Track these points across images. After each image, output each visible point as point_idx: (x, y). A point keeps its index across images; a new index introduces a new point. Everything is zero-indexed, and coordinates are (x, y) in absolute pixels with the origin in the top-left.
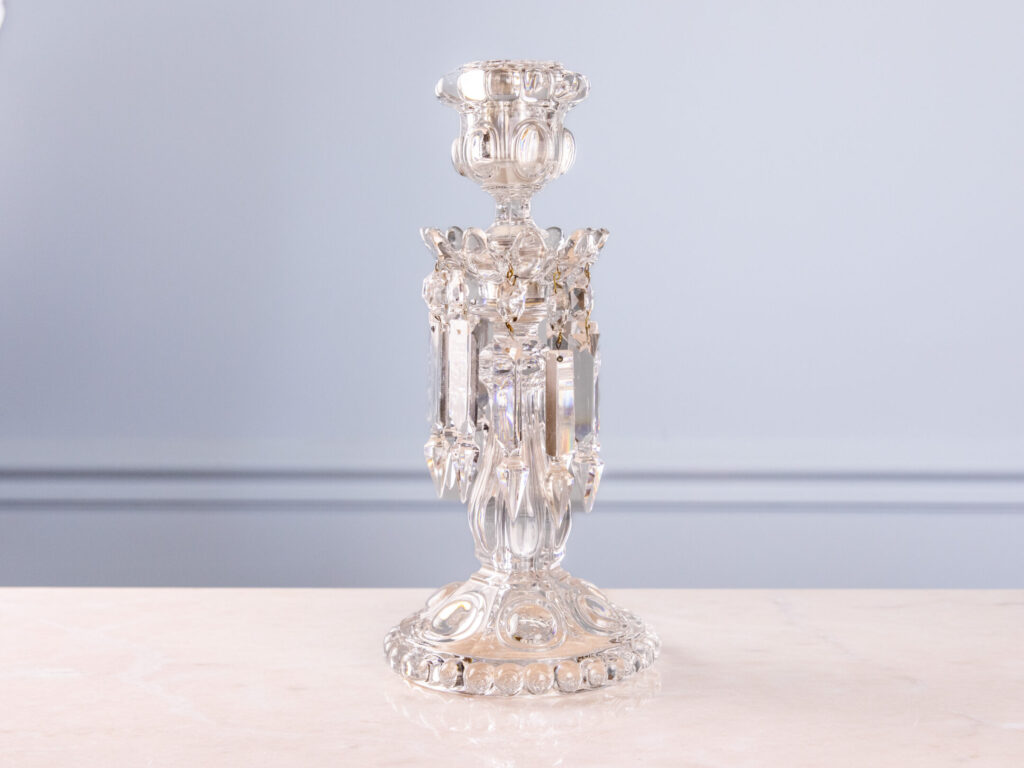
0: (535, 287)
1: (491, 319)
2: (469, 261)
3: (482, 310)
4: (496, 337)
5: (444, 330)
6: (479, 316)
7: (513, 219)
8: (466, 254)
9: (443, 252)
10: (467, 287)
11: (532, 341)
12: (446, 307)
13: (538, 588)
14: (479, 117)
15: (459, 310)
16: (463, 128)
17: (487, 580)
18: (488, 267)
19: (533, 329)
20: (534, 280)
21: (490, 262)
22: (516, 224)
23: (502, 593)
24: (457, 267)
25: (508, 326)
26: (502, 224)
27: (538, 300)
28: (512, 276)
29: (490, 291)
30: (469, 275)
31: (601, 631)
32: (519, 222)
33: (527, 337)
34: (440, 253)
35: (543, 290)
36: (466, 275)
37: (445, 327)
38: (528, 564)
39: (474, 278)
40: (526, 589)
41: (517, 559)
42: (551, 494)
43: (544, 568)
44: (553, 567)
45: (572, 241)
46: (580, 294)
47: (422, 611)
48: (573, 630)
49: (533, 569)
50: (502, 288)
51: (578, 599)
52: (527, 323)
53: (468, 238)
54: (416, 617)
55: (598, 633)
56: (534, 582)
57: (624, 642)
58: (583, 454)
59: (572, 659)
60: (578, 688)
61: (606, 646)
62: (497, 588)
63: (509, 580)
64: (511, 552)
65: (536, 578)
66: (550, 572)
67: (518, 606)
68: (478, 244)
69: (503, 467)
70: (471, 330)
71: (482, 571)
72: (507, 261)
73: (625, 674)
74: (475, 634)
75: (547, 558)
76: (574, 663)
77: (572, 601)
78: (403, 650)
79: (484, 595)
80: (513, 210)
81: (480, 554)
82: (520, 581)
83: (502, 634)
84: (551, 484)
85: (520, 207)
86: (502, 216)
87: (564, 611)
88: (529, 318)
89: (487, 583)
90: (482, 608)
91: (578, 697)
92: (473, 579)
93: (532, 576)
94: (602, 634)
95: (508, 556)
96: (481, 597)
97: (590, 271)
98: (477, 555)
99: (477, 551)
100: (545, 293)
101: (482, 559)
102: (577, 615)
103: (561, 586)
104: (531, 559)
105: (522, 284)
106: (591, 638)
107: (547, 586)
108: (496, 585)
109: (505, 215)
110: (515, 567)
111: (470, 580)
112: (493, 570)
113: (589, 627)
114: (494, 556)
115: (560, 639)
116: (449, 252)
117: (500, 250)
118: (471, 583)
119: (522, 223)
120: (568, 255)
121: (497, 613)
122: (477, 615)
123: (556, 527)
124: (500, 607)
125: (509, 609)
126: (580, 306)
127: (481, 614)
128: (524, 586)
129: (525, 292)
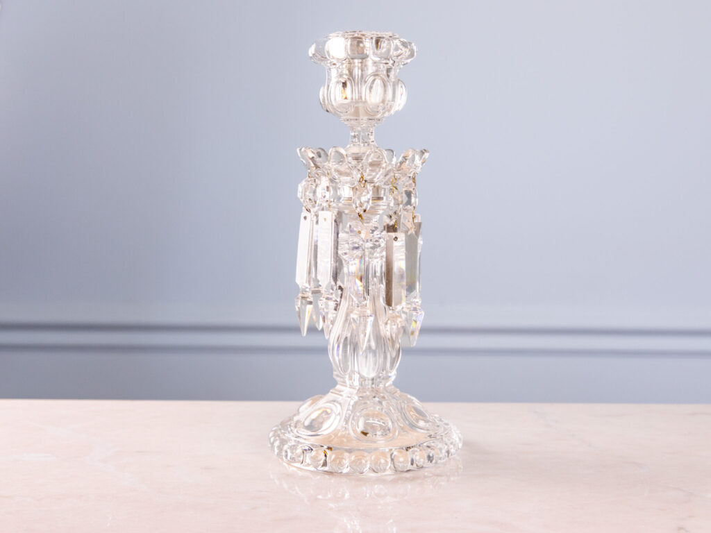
1: (347, 212)
2: (333, 170)
3: (340, 205)
6: (338, 209)
7: (362, 142)
8: (332, 165)
10: (331, 189)
11: (374, 227)
12: (316, 202)
13: (377, 399)
14: (340, 71)
15: (325, 205)
16: (329, 79)
17: (341, 393)
18: (348, 175)
19: (375, 219)
20: (377, 185)
21: (348, 171)
22: (364, 146)
23: (352, 403)
24: (324, 175)
25: (360, 216)
26: (354, 145)
27: (379, 198)
28: (363, 181)
29: (346, 192)
30: (332, 180)
32: (366, 144)
33: (371, 224)
34: (312, 165)
35: (383, 192)
38: (370, 382)
39: (337, 182)
40: (368, 400)
41: (362, 378)
42: (388, 334)
43: (381, 386)
44: (387, 385)
45: (404, 157)
46: (409, 194)
47: (295, 415)
48: (402, 428)
49: (374, 386)
50: (357, 189)
51: (406, 407)
52: (372, 214)
53: (333, 154)
54: (291, 419)
55: (419, 430)
56: (374, 395)
57: (438, 437)
58: (409, 306)
59: (402, 449)
60: (408, 469)
61: (425, 440)
62: (349, 399)
63: (357, 393)
64: (359, 373)
65: (376, 393)
66: (385, 388)
67: (364, 412)
68: (340, 158)
69: (356, 314)
70: (334, 218)
71: (338, 387)
72: (359, 170)
73: (440, 459)
74: (335, 430)
75: (383, 379)
76: (404, 451)
77: (401, 408)
78: (283, 442)
79: (340, 404)
80: (363, 136)
81: (337, 376)
82: (365, 394)
83: (353, 431)
84: (388, 326)
85: (367, 134)
86: (354, 140)
87: (396, 415)
88: (374, 211)
89: (341, 395)
90: (339, 414)
91: (408, 475)
92: (332, 392)
93: (372, 391)
94: (422, 431)
95: (356, 376)
96: (338, 406)
97: (416, 178)
98: (335, 377)
99: (335, 373)
100: (384, 194)
101: (338, 379)
102: (405, 418)
103: (394, 398)
104: (373, 379)
105: (369, 187)
106: (415, 434)
107: (383, 397)
108: (349, 397)
109: (357, 139)
110: (361, 384)
111: (330, 393)
112: (346, 386)
113: (413, 426)
114: (347, 377)
115: (394, 434)
116: (319, 164)
117: (354, 162)
118: (330, 396)
119: (368, 145)
120: (402, 167)
121: (349, 417)
122: (335, 418)
123: (391, 357)
124: (352, 412)
125: (358, 414)
126: (409, 203)
127: (338, 417)
128: (367, 398)
129: (371, 193)
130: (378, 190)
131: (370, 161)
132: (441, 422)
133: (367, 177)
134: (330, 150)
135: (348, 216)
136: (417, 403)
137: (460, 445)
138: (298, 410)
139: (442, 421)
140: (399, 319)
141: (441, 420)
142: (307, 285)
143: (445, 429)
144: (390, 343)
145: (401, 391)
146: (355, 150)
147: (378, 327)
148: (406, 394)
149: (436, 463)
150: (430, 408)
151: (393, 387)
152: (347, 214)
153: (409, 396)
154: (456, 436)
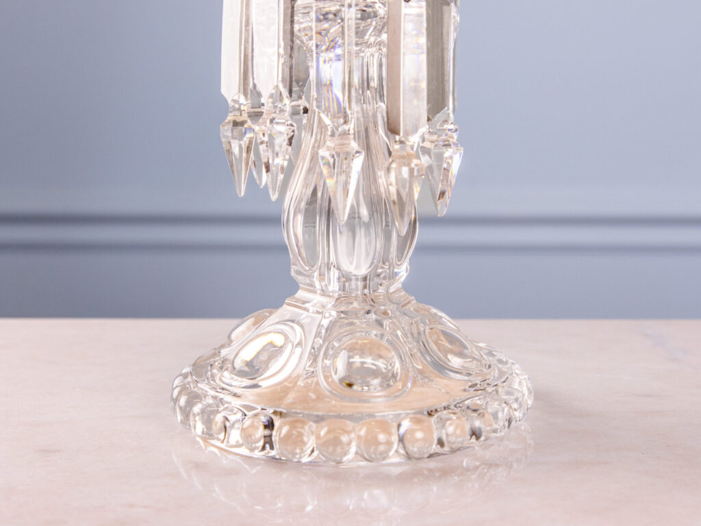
13: (373, 316)
17: (307, 305)
23: (325, 322)
31: (457, 372)
38: (360, 284)
40: (357, 318)
41: (345, 278)
42: (393, 190)
43: (381, 290)
44: (392, 289)
47: (223, 346)
48: (421, 372)
49: (366, 291)
51: (427, 331)
54: (216, 353)
55: (452, 374)
56: (367, 308)
57: (489, 389)
58: (435, 137)
59: (422, 413)
60: (432, 452)
61: (466, 395)
62: (319, 316)
63: (335, 306)
64: (339, 269)
65: (371, 303)
66: (388, 296)
67: (347, 341)
69: (328, 148)
71: (301, 294)
73: (495, 431)
74: (289, 377)
75: (384, 278)
76: (425, 418)
77: (419, 334)
78: (194, 398)
79: (302, 326)
81: (298, 273)
82: (351, 306)
83: (326, 377)
84: (393, 175)
87: (409, 346)
89: (306, 310)
90: (299, 344)
91: (432, 464)
92: (289, 304)
93: (365, 301)
94: (458, 376)
95: (334, 274)
96: (298, 328)
98: (293, 274)
99: (293, 268)
101: (300, 278)
102: (426, 350)
103: (405, 314)
104: (365, 279)
106: (446, 381)
107: (385, 313)
108: (318, 312)
110: (343, 289)
111: (285, 306)
112: (315, 292)
113: (441, 368)
114: (316, 274)
115: (404, 385)
118: (286, 311)
121: (319, 349)
122: (292, 353)
123: (399, 236)
124: (324, 341)
125: (336, 344)
127: (299, 350)
128: (355, 314)
132: (491, 358)
136: (449, 323)
137: (530, 402)
138: (229, 337)
139: (494, 356)
140: (415, 161)
141: (490, 354)
142: (242, 100)
143: (502, 373)
144: (396, 210)
145: (418, 300)
147: (375, 180)
148: (427, 307)
149: (486, 439)
150: (473, 331)
151: (403, 293)
153: (434, 310)
154: (521, 384)
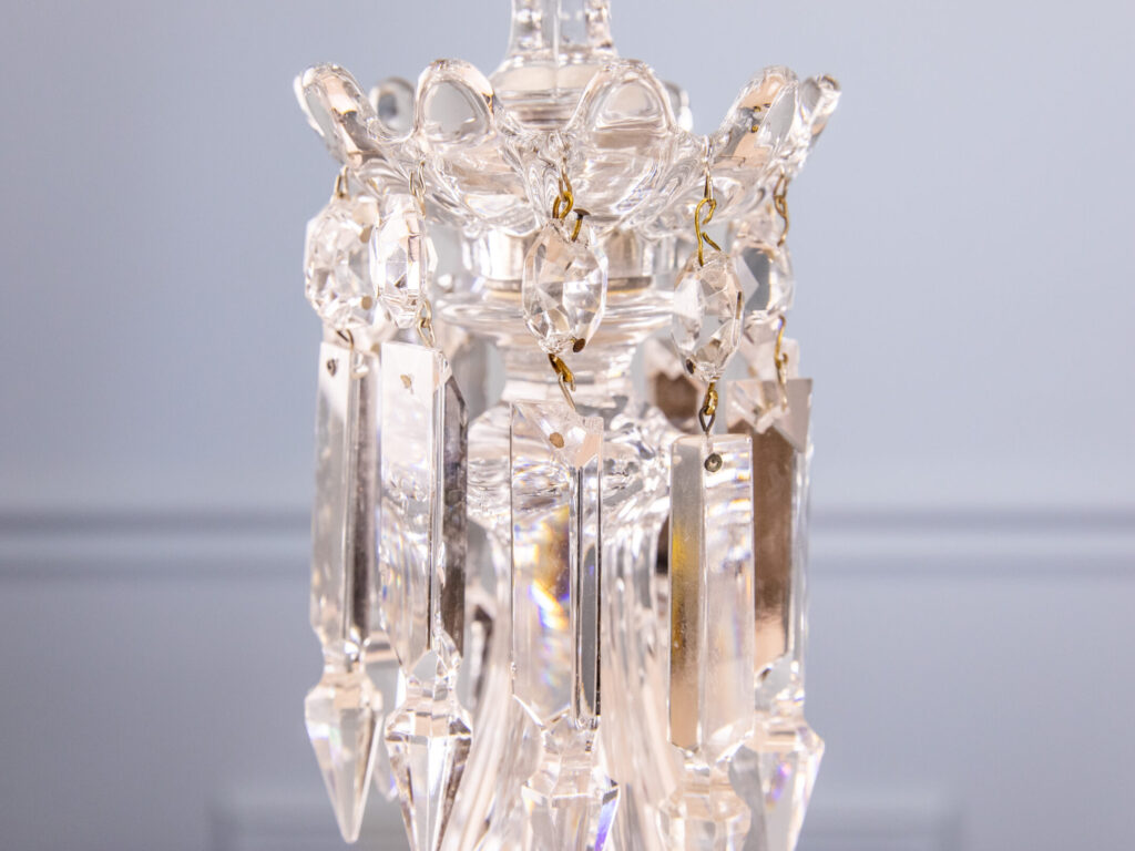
0: (624, 246)
1: (504, 339)
2: (437, 167)
3: (473, 311)
4: (515, 391)
5: (363, 370)
6: (466, 328)
7: (564, 50)
8: (426, 142)
9: (355, 139)
10: (429, 243)
11: (616, 398)
12: (367, 303)
15: (406, 317)
18: (498, 185)
19: (620, 363)
20: (626, 226)
21: (502, 168)
22: (570, 62)
24: (400, 187)
25: (557, 365)
26: (527, 59)
27: (635, 283)
28: (569, 211)
29: (496, 258)
30: (437, 209)
32: (578, 57)
33: (598, 389)
34: (350, 146)
35: (648, 254)
36: (429, 210)
37: (367, 360)
39: (452, 217)
45: (750, 111)
46: (758, 263)
50: (542, 248)
52: (611, 349)
53: (433, 91)
68: (469, 115)
70: (446, 373)
72: (550, 165)
80: (563, 24)
85: (579, 15)
86: (527, 41)
88: (613, 337)
97: (787, 199)
100: (655, 262)
105: (594, 236)
109: (537, 40)
116: (376, 141)
117: (529, 132)
119: (586, 59)
120: (740, 152)
126: (760, 298)
129: (603, 263)
130: (628, 249)
131: (600, 123)
133: (584, 197)
134: (422, 78)
135: (510, 356)
146: (536, 79)
152: (506, 349)
